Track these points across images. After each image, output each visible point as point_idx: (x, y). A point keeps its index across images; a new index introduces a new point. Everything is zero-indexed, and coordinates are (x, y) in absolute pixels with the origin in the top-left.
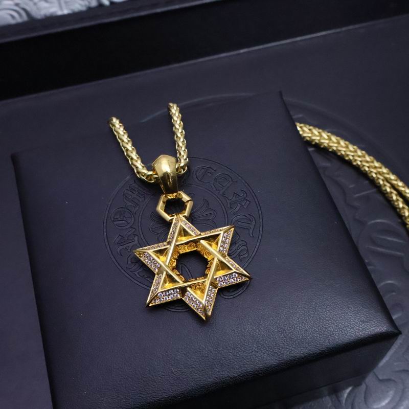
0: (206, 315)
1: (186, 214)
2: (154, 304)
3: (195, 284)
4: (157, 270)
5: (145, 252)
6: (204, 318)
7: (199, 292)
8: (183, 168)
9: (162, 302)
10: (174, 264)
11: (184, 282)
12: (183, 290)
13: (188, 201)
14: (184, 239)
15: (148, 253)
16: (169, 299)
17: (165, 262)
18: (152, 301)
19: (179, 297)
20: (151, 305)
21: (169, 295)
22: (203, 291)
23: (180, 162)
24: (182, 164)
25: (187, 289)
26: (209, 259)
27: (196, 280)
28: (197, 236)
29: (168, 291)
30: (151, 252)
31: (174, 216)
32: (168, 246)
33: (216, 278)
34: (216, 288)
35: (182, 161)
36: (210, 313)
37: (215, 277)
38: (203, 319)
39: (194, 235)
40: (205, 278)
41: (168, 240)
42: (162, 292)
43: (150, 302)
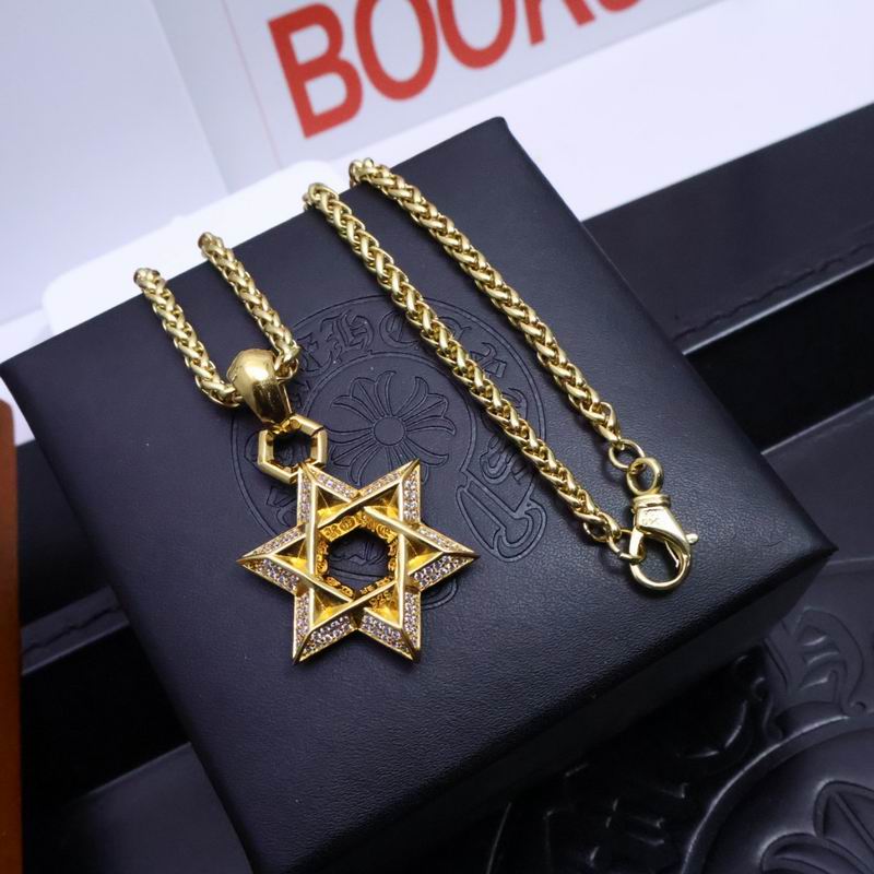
0: (413, 651)
1: (319, 460)
2: (308, 655)
3: (376, 597)
4: (294, 588)
5: (263, 560)
6: (409, 656)
7: (386, 610)
8: (290, 364)
9: (322, 647)
10: (325, 568)
11: (355, 598)
12: (356, 614)
13: (316, 432)
14: (331, 513)
15: (268, 560)
16: (334, 638)
17: (307, 567)
18: (302, 650)
19: (352, 628)
20: (302, 659)
21: (331, 631)
22: (394, 606)
23: (283, 354)
24: (288, 357)
25: (363, 611)
26: (389, 540)
27: (376, 587)
28: (354, 500)
29: (328, 624)
30: (272, 555)
31: (296, 470)
32: (304, 536)
33: (413, 574)
34: (416, 593)
35: (286, 350)
36: (418, 645)
37: (409, 573)
38: (408, 659)
39: (349, 501)
40: (391, 580)
41: (299, 523)
42: (318, 630)
43: (300, 653)
